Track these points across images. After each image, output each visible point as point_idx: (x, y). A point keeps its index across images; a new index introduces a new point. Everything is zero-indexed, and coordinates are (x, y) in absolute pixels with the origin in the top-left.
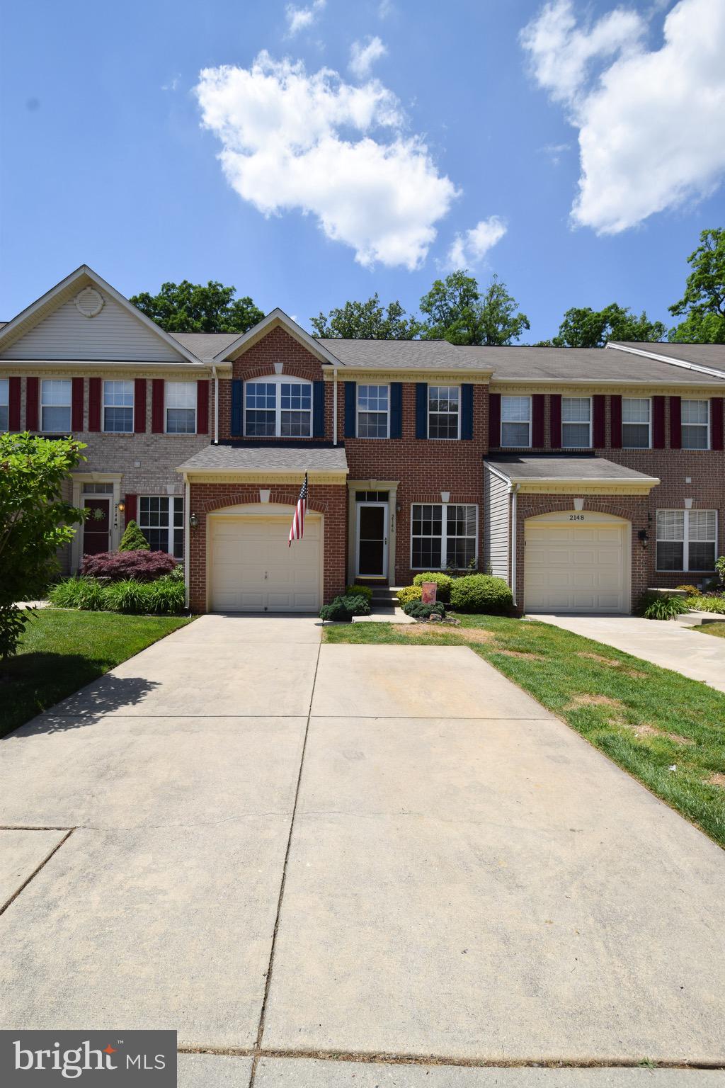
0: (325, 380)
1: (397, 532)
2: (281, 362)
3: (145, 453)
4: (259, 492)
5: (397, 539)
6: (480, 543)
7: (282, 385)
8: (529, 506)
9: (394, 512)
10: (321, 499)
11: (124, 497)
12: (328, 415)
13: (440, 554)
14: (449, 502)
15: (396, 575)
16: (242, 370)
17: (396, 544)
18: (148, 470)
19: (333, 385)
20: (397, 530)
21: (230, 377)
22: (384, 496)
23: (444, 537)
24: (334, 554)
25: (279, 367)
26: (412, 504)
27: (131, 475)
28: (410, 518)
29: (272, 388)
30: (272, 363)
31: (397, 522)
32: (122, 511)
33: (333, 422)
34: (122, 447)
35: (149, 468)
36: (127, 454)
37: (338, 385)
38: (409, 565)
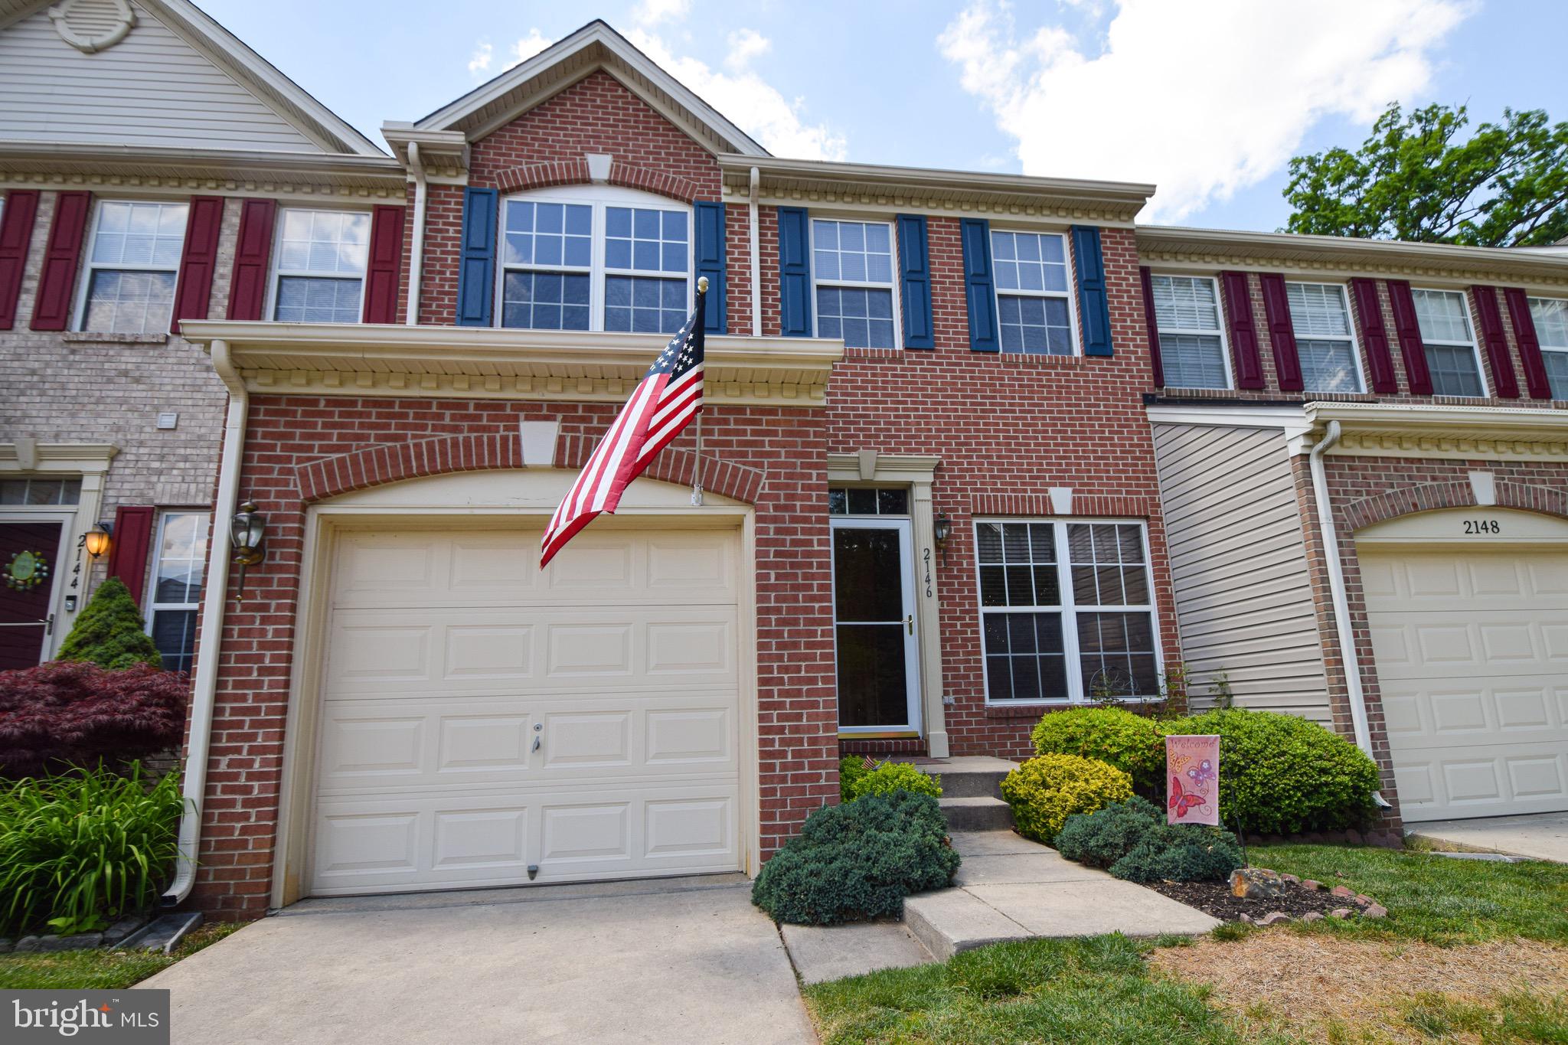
0: (724, 199)
1: (940, 598)
2: (606, 151)
3: (196, 388)
4: (516, 428)
5: (941, 619)
6: (1167, 625)
7: (608, 209)
8: (1358, 493)
9: (927, 541)
10: (744, 455)
11: (111, 517)
12: (737, 286)
13: (1061, 659)
14: (1073, 516)
15: (947, 724)
16: (497, 167)
17: (942, 633)
18: (200, 438)
19: (748, 214)
20: (940, 591)
21: (463, 181)
22: (897, 499)
23: (1068, 609)
24: (796, 645)
25: (600, 165)
26: (975, 521)
27: (142, 450)
28: (972, 557)
29: (581, 215)
30: (582, 154)
31: (938, 570)
32: (97, 555)
33: (750, 305)
34: (125, 373)
35: (203, 431)
36: (138, 392)
37: (760, 215)
38: (982, 691)
